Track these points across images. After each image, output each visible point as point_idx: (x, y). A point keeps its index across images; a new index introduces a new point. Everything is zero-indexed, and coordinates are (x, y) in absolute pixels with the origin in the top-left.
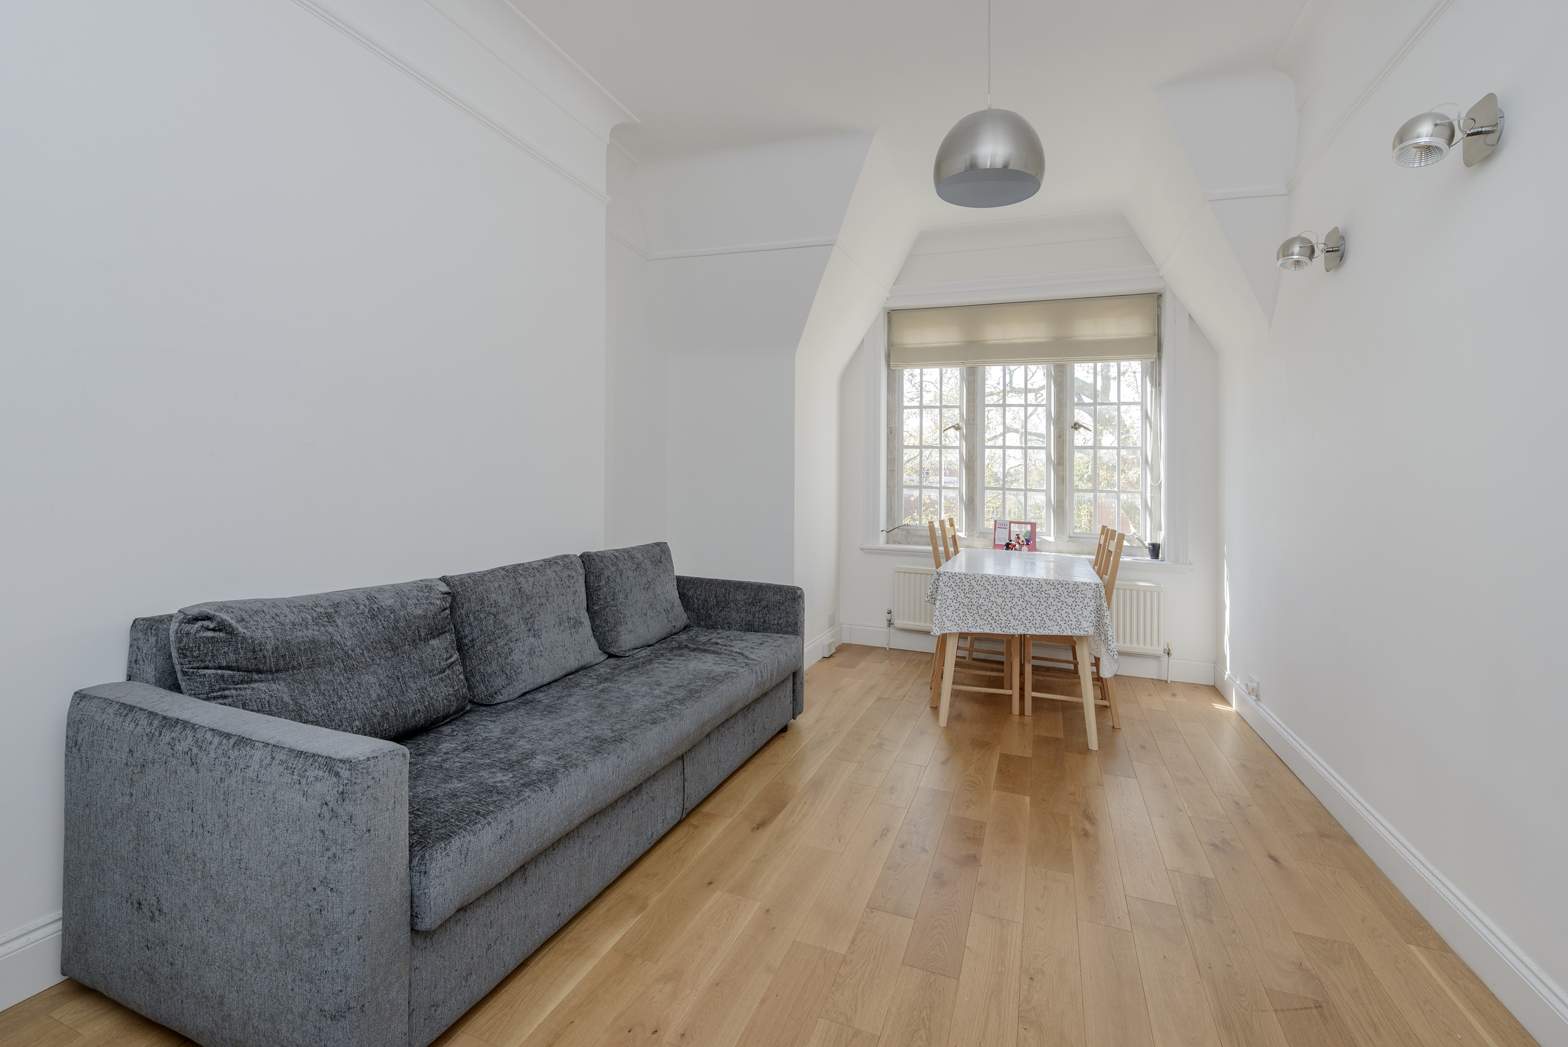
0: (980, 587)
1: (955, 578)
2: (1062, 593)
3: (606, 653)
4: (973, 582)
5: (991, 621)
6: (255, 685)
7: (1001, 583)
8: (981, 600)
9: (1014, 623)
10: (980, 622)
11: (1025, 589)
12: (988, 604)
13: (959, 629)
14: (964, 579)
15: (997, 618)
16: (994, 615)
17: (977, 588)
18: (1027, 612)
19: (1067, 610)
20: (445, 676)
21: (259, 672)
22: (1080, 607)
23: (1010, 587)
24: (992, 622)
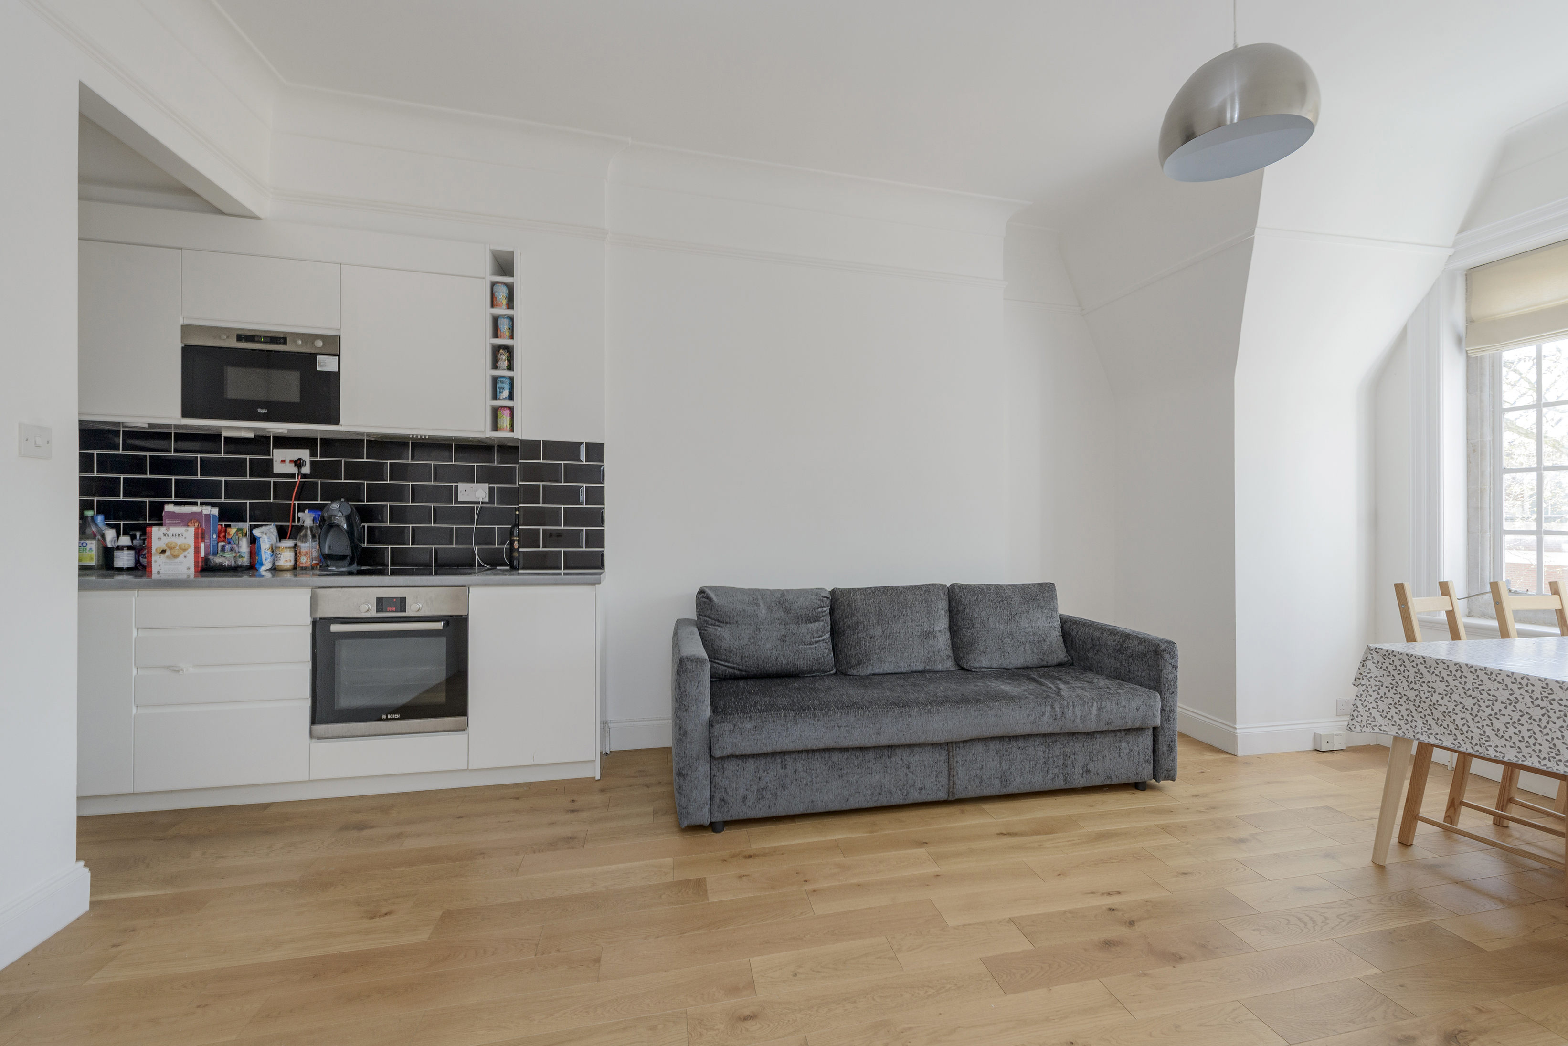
0: (1434, 677)
3: (958, 665)
4: (1421, 667)
5: (1454, 732)
7: (1470, 677)
8: (1436, 697)
9: (1495, 741)
10: (1436, 729)
11: (1518, 692)
12: (1448, 704)
13: (1400, 732)
14: (1406, 661)
15: (1465, 728)
16: (1460, 723)
17: (1428, 677)
18: (1523, 729)
20: (813, 647)
21: (719, 621)
23: (1488, 685)
24: (1457, 733)
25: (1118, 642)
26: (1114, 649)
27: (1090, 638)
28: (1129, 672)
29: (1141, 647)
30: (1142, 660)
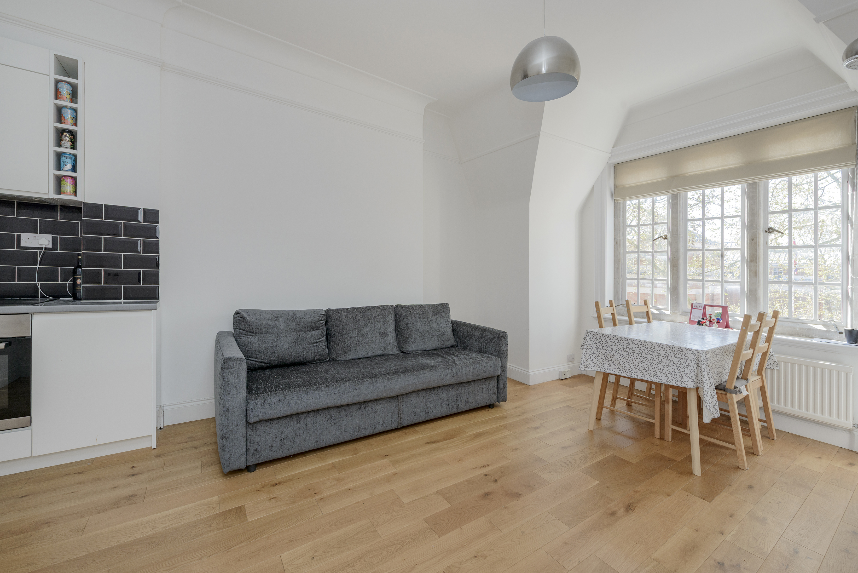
0: (612, 344)
1: (597, 336)
2: (669, 354)
3: (401, 350)
4: (607, 339)
5: (620, 367)
6: (248, 336)
7: (626, 342)
8: (613, 352)
9: (635, 370)
10: (613, 367)
11: (642, 348)
12: (617, 355)
13: (599, 369)
14: (602, 337)
15: (623, 366)
16: (621, 363)
17: (610, 344)
18: (644, 364)
19: (673, 367)
20: (315, 345)
21: (250, 332)
22: (683, 366)
23: (632, 346)
24: (621, 367)
25: (480, 333)
26: (478, 337)
27: (467, 332)
28: (486, 348)
29: (491, 336)
30: (492, 342)
